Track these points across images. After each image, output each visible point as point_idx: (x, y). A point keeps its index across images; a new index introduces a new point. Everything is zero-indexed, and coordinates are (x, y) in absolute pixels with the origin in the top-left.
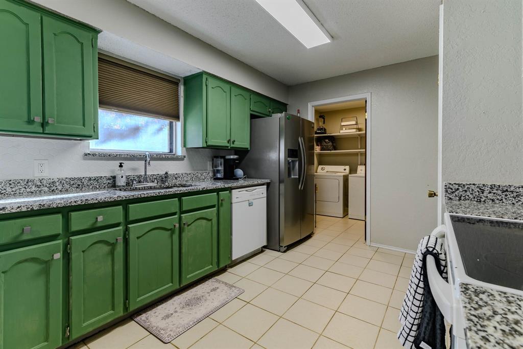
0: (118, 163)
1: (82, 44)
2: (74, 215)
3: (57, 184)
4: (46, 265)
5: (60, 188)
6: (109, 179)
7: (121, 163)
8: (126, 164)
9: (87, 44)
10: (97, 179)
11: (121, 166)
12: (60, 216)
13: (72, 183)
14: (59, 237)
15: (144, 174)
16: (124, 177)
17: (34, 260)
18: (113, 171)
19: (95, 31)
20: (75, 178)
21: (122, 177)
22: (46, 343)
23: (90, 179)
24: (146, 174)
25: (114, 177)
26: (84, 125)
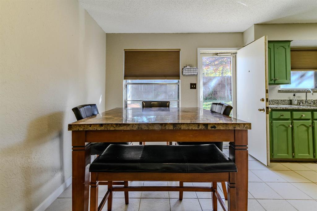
0: (293, 94)
1: (286, 48)
2: (294, 113)
3: (271, 102)
4: (287, 128)
5: (271, 103)
6: (289, 101)
7: (294, 94)
8: (297, 94)
9: (287, 47)
10: (284, 101)
11: (294, 95)
12: (289, 112)
13: (275, 101)
14: (290, 120)
15: (305, 99)
16: (297, 100)
17: (283, 125)
18: (289, 98)
19: (290, 41)
20: (276, 100)
21: (296, 100)
22: (287, 155)
23: (281, 101)
24: (306, 99)
25: (291, 100)
26: (286, 79)
